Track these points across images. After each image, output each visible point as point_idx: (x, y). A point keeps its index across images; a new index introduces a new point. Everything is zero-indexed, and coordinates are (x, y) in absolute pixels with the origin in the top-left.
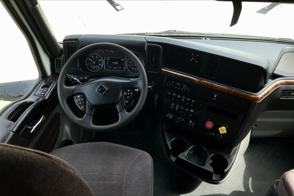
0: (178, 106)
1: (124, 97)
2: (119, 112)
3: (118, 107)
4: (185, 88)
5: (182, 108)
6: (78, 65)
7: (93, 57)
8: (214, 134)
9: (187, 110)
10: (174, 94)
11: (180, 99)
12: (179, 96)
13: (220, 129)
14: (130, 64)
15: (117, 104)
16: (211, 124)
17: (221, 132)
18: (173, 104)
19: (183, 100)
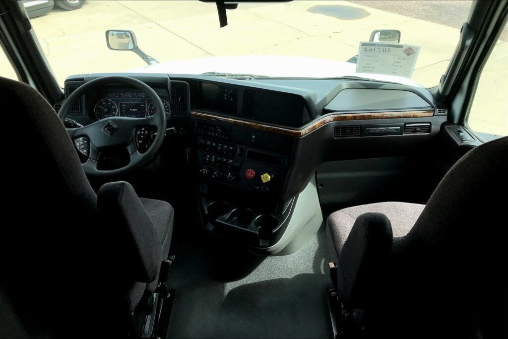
0: (214, 157)
1: (137, 137)
2: (130, 153)
3: (129, 148)
4: (219, 131)
5: (219, 159)
6: (84, 112)
7: (104, 103)
8: (258, 187)
9: (225, 160)
10: (209, 143)
11: (216, 147)
12: (214, 144)
13: (262, 176)
14: (153, 110)
15: (128, 145)
16: (252, 172)
17: (264, 181)
18: (208, 156)
19: (219, 148)
